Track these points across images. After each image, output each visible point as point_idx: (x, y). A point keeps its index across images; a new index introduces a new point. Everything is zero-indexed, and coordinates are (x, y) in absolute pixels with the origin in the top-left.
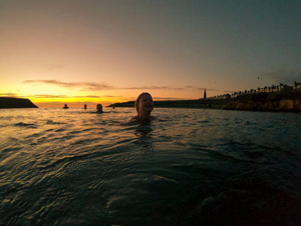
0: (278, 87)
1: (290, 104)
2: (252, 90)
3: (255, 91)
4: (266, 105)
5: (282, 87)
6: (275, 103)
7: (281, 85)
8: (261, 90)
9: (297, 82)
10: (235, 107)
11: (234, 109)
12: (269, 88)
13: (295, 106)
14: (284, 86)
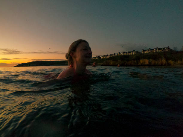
0: (132, 52)
1: (147, 61)
2: (115, 54)
3: (117, 54)
4: (130, 62)
5: (135, 52)
6: (135, 61)
7: (134, 51)
8: (121, 54)
9: (144, 50)
10: (109, 64)
11: (109, 65)
12: (127, 53)
13: (150, 63)
14: (136, 51)
